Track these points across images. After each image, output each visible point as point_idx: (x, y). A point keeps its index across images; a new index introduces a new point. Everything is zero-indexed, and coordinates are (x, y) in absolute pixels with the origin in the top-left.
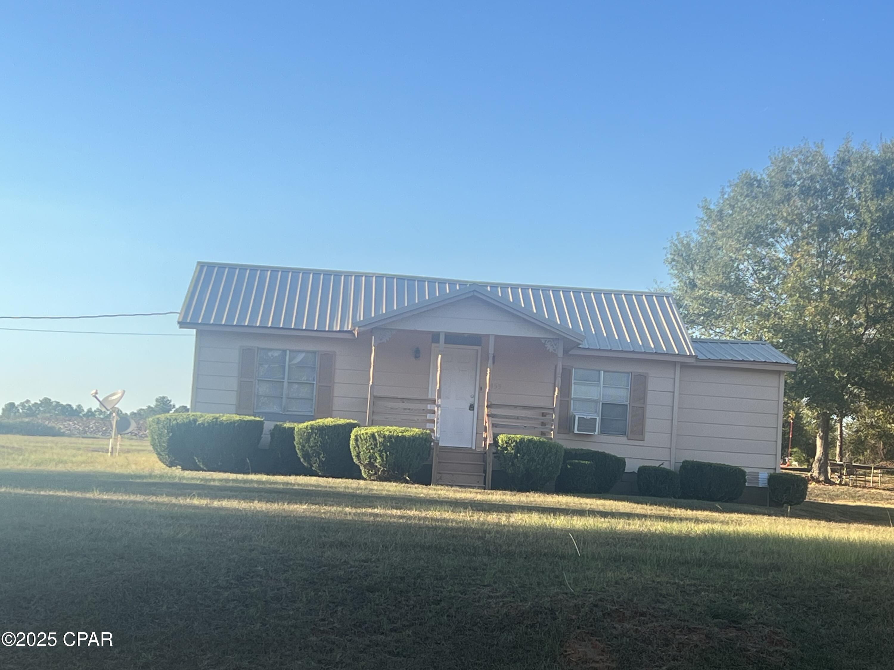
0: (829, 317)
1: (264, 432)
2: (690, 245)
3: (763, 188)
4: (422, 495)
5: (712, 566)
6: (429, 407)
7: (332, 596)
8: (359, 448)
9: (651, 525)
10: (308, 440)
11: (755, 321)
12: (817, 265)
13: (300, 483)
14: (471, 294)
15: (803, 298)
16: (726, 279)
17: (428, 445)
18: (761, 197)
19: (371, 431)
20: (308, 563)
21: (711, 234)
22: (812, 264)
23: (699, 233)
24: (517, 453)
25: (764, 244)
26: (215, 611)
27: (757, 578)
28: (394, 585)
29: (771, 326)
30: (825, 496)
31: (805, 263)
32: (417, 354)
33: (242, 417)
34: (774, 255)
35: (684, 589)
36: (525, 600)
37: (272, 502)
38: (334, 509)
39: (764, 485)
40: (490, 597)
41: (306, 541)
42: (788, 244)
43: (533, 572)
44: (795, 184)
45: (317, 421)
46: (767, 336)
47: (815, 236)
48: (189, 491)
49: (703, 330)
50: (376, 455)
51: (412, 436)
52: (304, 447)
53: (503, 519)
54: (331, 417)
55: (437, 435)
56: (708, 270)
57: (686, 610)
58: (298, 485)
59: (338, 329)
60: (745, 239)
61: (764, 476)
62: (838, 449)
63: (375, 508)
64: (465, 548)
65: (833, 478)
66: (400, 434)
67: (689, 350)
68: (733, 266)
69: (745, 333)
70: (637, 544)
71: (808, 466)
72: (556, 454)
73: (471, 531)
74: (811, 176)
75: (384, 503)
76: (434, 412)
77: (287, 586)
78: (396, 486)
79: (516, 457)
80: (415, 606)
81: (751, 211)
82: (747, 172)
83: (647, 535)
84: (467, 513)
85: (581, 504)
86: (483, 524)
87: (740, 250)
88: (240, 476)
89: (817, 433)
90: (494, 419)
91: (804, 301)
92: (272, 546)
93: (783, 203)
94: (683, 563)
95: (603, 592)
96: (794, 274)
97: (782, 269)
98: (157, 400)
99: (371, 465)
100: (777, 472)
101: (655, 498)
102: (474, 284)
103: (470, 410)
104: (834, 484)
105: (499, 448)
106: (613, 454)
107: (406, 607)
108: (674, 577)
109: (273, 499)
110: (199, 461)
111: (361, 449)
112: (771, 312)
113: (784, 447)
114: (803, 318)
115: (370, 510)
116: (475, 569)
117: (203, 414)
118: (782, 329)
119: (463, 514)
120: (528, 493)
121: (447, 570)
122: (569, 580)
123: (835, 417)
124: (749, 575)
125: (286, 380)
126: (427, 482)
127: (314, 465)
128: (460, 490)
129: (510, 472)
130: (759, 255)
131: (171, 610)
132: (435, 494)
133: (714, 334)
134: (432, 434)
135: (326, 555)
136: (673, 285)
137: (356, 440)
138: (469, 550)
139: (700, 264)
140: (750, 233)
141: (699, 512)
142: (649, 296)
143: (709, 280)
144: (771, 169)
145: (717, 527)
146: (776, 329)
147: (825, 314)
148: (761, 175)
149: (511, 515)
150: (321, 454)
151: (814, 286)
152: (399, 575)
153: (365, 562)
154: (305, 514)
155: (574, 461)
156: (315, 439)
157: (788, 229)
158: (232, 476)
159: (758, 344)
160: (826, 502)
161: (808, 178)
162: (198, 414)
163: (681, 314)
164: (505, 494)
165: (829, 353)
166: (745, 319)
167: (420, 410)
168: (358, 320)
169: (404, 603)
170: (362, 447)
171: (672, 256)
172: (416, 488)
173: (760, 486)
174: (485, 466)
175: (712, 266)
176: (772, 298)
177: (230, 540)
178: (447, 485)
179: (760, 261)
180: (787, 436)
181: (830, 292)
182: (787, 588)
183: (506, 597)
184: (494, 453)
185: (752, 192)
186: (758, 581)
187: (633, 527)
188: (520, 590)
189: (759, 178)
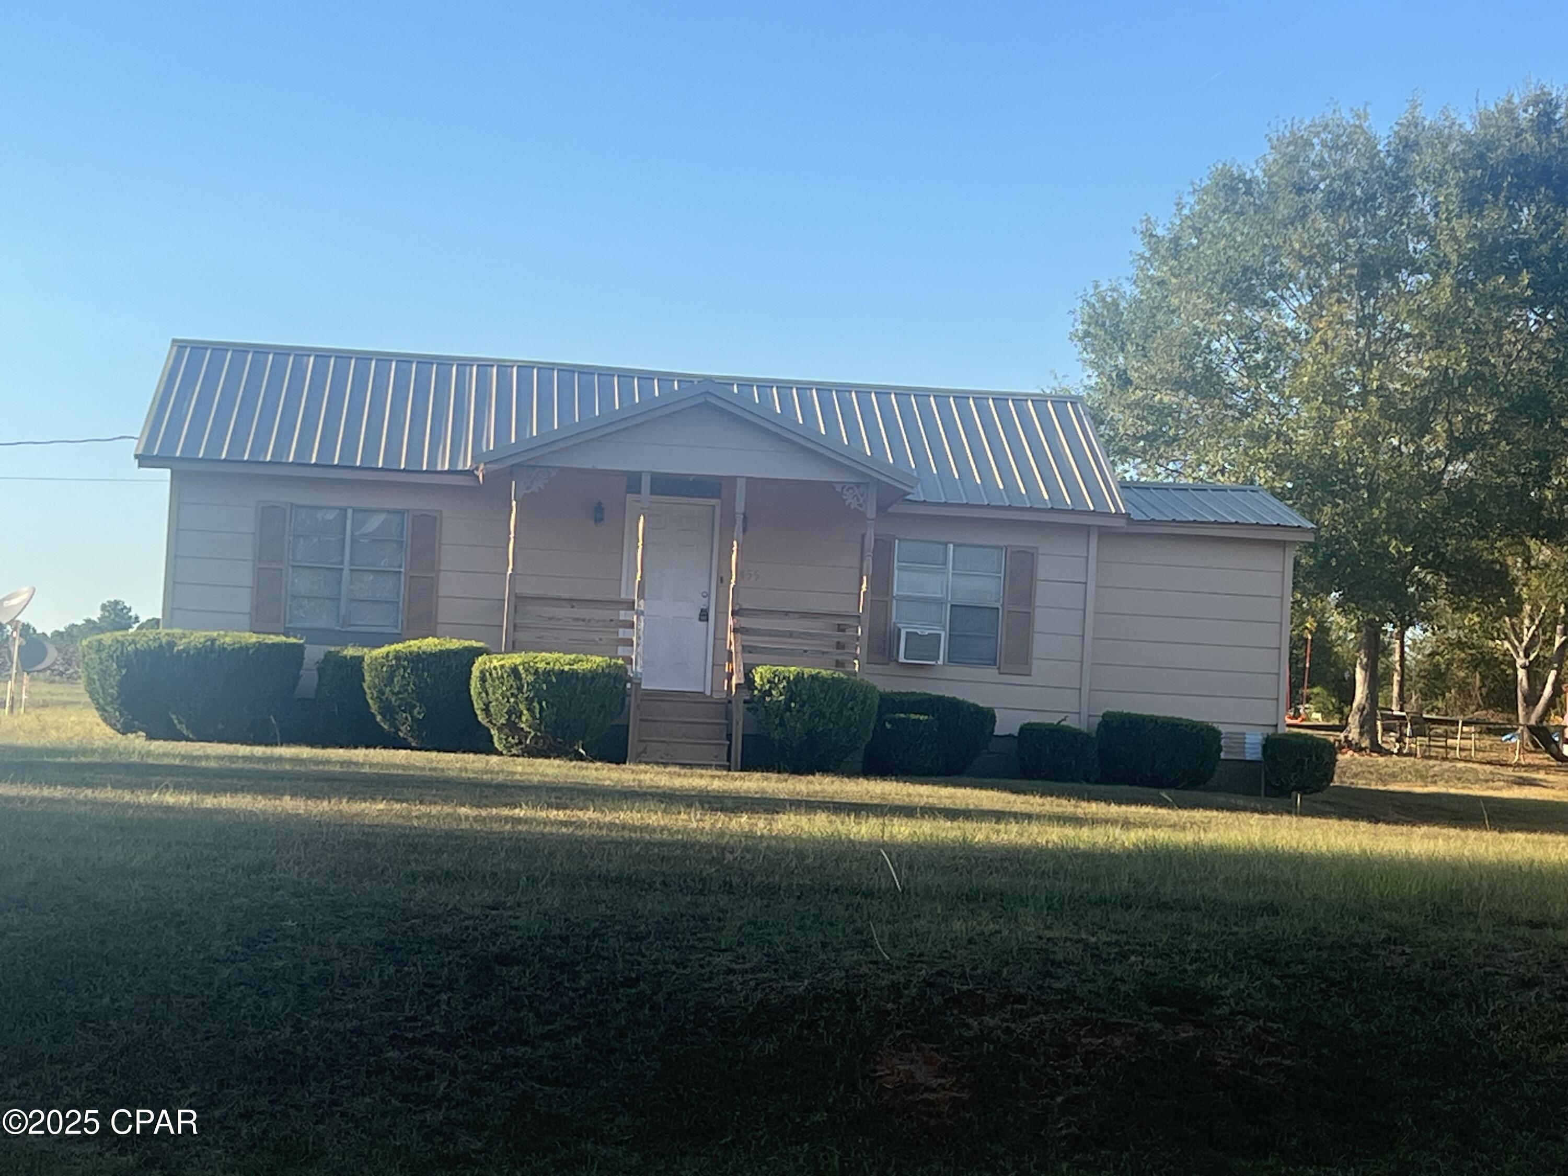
0: (1380, 439)
1: (304, 666)
2: (1118, 305)
3: (1256, 195)
4: (607, 783)
5: (1150, 908)
6: (623, 615)
7: (429, 973)
8: (487, 694)
9: (1039, 833)
10: (390, 680)
11: (1241, 448)
12: (1358, 341)
13: (375, 761)
14: (701, 400)
15: (1331, 403)
16: (1186, 370)
17: (620, 687)
18: (1252, 212)
19: (510, 661)
20: (383, 911)
21: (1158, 284)
22: (1347, 339)
23: (1135, 282)
24: (790, 699)
25: (1258, 302)
26: (203, 1004)
27: (1235, 929)
28: (549, 950)
29: (1271, 457)
30: (1369, 776)
31: (1335, 337)
32: (598, 514)
33: (262, 636)
34: (1277, 324)
35: (1096, 952)
36: (796, 976)
37: (318, 798)
38: (435, 810)
39: (1254, 757)
40: (730, 971)
41: (379, 870)
42: (1303, 302)
43: (813, 922)
44: (1316, 187)
45: (407, 643)
46: (1263, 476)
47: (1353, 286)
48: (158, 778)
49: (1144, 466)
50: (522, 707)
51: (590, 671)
52: (383, 694)
53: (760, 825)
54: (434, 636)
55: (636, 669)
56: (1152, 353)
57: (1101, 991)
58: (371, 765)
59: (446, 468)
60: (1222, 293)
61: (1254, 739)
62: (1396, 688)
63: (516, 807)
64: (685, 881)
65: (1386, 742)
66: (566, 668)
67: (1115, 503)
68: (1199, 344)
69: (1223, 471)
70: (1011, 869)
71: (1340, 720)
72: (864, 702)
73: (697, 847)
74: (1346, 172)
75: (534, 797)
76: (632, 625)
77: (344, 956)
78: (559, 766)
79: (789, 709)
80: (588, 990)
81: (1234, 240)
82: (1225, 165)
83: (1031, 852)
84: (692, 815)
85: (909, 795)
86: (722, 834)
87: (1212, 315)
88: (259, 751)
89: (1356, 658)
90: (745, 637)
91: (1332, 410)
92: (314, 881)
93: (1292, 223)
94: (1096, 903)
95: (945, 958)
96: (1314, 359)
97: (1291, 347)
98: (104, 607)
99: (511, 727)
100: (1280, 732)
101: (1052, 783)
102: (709, 379)
103: (700, 620)
104: (1389, 753)
105: (756, 692)
106: (971, 701)
107: (571, 994)
108: (1080, 929)
109: (321, 792)
110: (180, 723)
111: (492, 697)
112: (1271, 430)
113: (1294, 688)
114: (1330, 441)
115: (506, 812)
116: (704, 919)
117: (187, 632)
118: (1291, 462)
119: (683, 816)
120: (810, 778)
121: (650, 921)
122: (882, 937)
123: (1389, 627)
124: (1219, 923)
125: (346, 567)
126: (619, 758)
127: (403, 728)
128: (683, 772)
129: (777, 737)
130: (1248, 322)
131: (117, 1004)
132: (634, 780)
133: (1164, 474)
134: (629, 667)
135: (418, 896)
136: (1087, 382)
137: (483, 679)
138: (692, 884)
139: (1138, 340)
140: (1231, 281)
141: (1133, 809)
142: (1039, 401)
143: (1154, 372)
144: (1270, 159)
145: (1163, 836)
146: (1280, 464)
147: (1371, 434)
148: (1252, 171)
149: (776, 817)
150: (415, 706)
151: (1351, 380)
152: (558, 931)
153: (494, 909)
154: (380, 819)
155: (897, 715)
156: (403, 677)
157: (1303, 272)
158: (244, 750)
159: (1245, 491)
160: (1373, 787)
161: (1340, 177)
162: (177, 631)
163: (1102, 436)
164: (767, 779)
165: (1379, 507)
166: (1222, 445)
167: (604, 621)
168: (484, 449)
169: (567, 984)
170: (494, 693)
171: (1086, 327)
172: (597, 769)
173: (1248, 758)
174: (729, 726)
175: (1159, 344)
176: (1273, 405)
177: (233, 870)
178: (657, 763)
179: (1249, 335)
180: (1300, 665)
181: (1381, 393)
182: (1290, 946)
183: (761, 970)
184: (745, 702)
185: (1234, 203)
186: (1237, 933)
187: (1006, 837)
188: (787, 957)
189: (1248, 177)
